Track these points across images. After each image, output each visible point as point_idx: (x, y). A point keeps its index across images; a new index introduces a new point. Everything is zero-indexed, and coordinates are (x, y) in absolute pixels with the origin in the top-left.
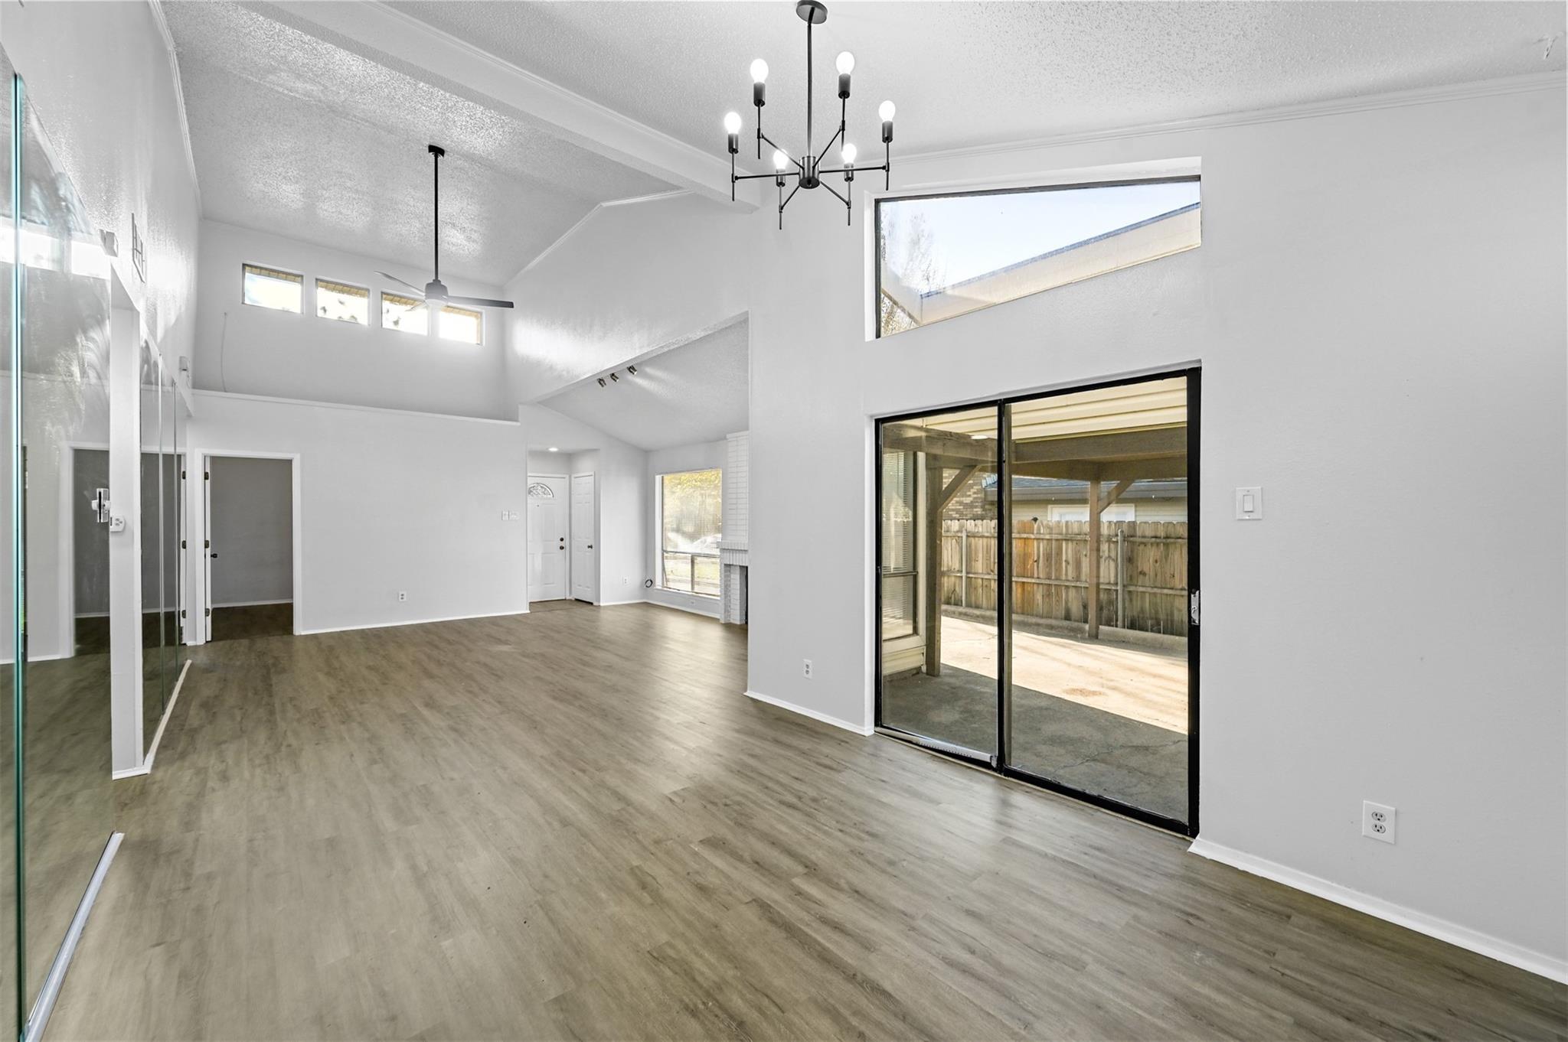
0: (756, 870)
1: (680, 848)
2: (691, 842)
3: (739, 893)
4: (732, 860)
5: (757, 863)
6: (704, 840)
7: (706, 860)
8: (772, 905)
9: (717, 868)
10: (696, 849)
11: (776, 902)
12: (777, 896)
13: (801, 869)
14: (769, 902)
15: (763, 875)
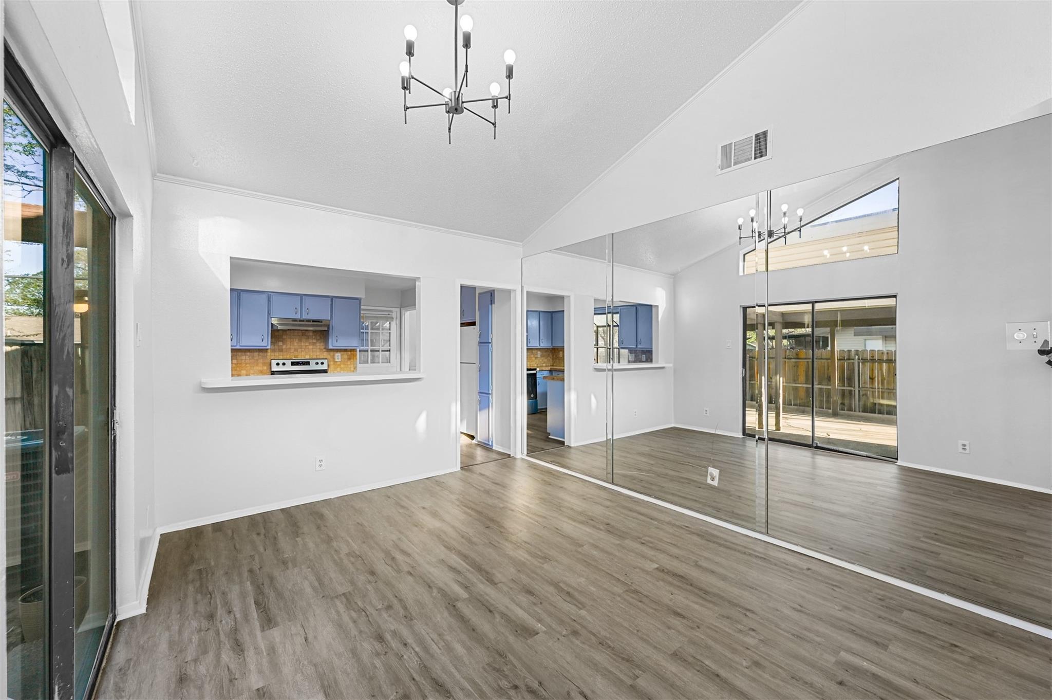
0: (493, 605)
1: (554, 626)
2: (545, 632)
3: (505, 589)
4: (509, 614)
5: (490, 611)
6: (535, 635)
7: (529, 614)
8: (485, 581)
9: (521, 607)
10: (539, 625)
11: (483, 583)
12: (481, 586)
13: (459, 605)
14: (487, 583)
15: (488, 601)
